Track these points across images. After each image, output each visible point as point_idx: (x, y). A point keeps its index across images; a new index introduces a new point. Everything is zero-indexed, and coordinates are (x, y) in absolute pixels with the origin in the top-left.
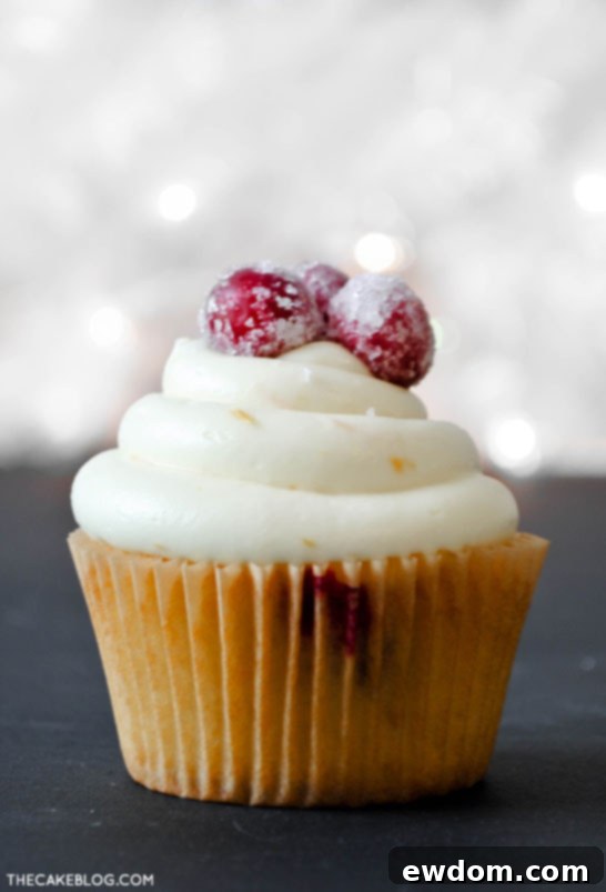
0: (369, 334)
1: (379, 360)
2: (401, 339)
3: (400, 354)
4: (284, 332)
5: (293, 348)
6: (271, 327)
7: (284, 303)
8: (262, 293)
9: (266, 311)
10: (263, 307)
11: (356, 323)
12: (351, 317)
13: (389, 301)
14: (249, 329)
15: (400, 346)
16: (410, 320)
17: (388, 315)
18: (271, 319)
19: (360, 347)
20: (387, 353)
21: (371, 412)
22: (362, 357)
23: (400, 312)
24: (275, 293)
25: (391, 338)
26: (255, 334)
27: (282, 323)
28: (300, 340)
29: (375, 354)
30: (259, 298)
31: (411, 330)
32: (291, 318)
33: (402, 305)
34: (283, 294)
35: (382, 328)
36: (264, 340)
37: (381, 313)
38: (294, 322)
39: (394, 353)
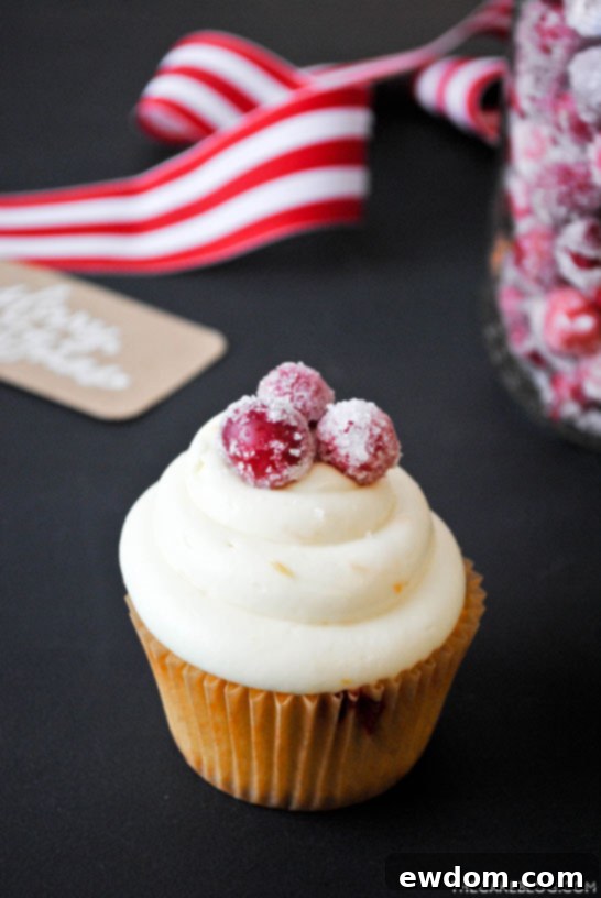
0: (358, 464)
2: (380, 463)
4: (294, 473)
6: (286, 473)
7: (295, 452)
8: (278, 446)
9: (282, 461)
10: (279, 458)
11: (347, 456)
12: (342, 452)
13: (371, 436)
14: (269, 474)
16: (387, 447)
17: (372, 449)
18: (286, 466)
19: (350, 471)
20: (371, 474)
21: (369, 535)
22: (353, 478)
23: (381, 444)
25: (374, 464)
27: (293, 468)
30: (276, 451)
31: (388, 455)
32: (300, 461)
33: (380, 437)
35: (367, 460)
36: (279, 479)
38: (302, 463)
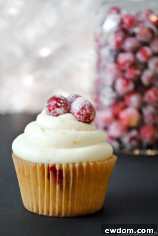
1: (80, 117)
2: (84, 113)
3: (84, 117)
4: (59, 111)
5: (61, 115)
6: (56, 110)
7: (59, 105)
8: (55, 102)
9: (55, 106)
11: (74, 109)
13: (82, 105)
15: (84, 115)
16: (86, 109)
17: (81, 108)
18: (56, 108)
19: (75, 115)
20: (81, 116)
21: (73, 130)
22: (76, 117)
23: (84, 107)
24: (58, 102)
25: (81, 113)
26: (53, 111)
27: (58, 109)
28: (62, 113)
29: (78, 116)
31: (86, 111)
32: (60, 108)
33: (85, 105)
34: (59, 102)
35: (79, 111)
36: (55, 112)
37: (79, 107)
38: (61, 109)
39: (82, 116)
